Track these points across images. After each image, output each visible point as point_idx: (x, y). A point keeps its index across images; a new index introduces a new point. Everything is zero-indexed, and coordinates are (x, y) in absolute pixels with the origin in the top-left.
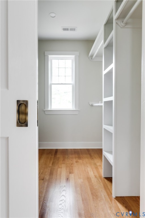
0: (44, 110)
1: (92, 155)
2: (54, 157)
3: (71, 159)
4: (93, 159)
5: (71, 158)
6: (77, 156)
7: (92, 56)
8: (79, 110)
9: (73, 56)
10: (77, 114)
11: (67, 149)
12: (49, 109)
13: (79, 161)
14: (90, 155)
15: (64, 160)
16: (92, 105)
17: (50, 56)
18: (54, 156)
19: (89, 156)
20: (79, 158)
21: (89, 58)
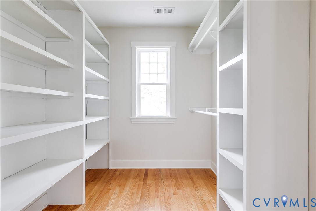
0: (130, 118)
1: (195, 180)
2: (143, 184)
3: (167, 188)
4: (197, 188)
5: (167, 186)
6: (174, 181)
7: (193, 47)
8: (176, 118)
9: (168, 48)
10: (173, 124)
11: (160, 170)
12: (137, 117)
13: (178, 191)
14: (192, 180)
15: (157, 190)
16: (193, 111)
17: (138, 48)
18: (144, 181)
19: (190, 182)
20: (178, 186)
21: (189, 50)
